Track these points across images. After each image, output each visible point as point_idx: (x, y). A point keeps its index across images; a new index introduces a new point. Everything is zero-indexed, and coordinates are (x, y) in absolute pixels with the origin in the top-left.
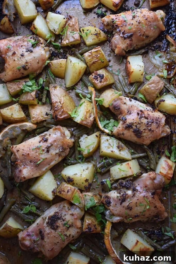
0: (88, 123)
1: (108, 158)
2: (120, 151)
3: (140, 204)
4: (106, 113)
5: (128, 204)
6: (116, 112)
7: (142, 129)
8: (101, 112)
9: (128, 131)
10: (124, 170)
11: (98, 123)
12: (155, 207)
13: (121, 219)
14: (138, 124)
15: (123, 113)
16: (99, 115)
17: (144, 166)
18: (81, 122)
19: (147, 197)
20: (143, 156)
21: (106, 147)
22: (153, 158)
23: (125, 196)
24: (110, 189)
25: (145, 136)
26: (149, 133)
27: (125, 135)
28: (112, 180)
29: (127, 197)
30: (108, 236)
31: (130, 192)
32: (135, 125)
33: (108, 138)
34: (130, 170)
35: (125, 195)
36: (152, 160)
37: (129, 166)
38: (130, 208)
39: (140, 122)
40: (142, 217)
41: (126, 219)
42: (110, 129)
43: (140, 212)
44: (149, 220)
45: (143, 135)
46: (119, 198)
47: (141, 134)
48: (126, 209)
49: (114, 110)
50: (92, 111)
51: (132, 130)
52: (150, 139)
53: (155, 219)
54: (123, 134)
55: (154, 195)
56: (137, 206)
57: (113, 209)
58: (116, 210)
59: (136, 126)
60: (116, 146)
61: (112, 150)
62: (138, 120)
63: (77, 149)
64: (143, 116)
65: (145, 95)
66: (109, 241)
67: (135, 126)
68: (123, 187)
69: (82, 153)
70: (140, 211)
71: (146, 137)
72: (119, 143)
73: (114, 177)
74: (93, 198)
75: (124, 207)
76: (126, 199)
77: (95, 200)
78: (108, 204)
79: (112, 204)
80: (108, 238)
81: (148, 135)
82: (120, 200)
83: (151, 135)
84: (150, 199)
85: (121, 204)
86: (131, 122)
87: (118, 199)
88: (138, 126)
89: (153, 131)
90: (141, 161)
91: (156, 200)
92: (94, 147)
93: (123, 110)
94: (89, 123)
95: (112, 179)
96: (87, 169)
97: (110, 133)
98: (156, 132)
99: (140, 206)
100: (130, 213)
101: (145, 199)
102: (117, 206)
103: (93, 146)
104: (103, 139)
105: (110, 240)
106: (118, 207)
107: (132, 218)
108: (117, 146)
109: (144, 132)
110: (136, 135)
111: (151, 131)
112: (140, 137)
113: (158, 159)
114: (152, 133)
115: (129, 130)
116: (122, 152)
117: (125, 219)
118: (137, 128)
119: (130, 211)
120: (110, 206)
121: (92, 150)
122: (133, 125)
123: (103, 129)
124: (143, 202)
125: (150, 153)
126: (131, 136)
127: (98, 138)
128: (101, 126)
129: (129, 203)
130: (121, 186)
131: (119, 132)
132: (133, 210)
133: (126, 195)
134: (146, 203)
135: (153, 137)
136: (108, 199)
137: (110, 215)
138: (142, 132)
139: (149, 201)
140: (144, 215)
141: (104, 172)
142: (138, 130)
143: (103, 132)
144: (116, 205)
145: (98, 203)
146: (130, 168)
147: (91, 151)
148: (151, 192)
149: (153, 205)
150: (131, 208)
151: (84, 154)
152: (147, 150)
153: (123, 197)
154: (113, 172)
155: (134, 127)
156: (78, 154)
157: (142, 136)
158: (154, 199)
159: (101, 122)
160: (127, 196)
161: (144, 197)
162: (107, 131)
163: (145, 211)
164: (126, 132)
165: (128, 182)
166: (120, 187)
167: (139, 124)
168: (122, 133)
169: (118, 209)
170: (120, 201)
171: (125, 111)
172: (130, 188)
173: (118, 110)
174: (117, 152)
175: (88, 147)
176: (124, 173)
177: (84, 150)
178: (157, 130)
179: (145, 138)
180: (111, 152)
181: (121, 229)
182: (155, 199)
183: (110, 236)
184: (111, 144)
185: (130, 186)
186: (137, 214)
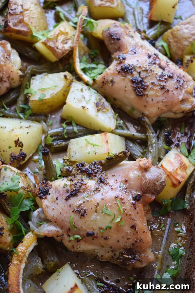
0: (57, 48)
1: (74, 124)
2: (98, 111)
3: (104, 210)
4: (96, 53)
5: (81, 202)
6: (111, 44)
7: (148, 82)
8: (86, 49)
9: (122, 78)
10: (95, 143)
11: (75, 60)
12: (133, 227)
13: (58, 231)
14: (144, 71)
15: (123, 50)
16: (82, 53)
17: (136, 155)
18: (46, 42)
19: (122, 199)
20: (138, 137)
21: (77, 99)
22: (154, 143)
23: (80, 186)
24: (58, 175)
25: (151, 95)
26: (160, 93)
27: (116, 85)
28: (67, 160)
29: (84, 189)
30: (20, 259)
31: (91, 183)
32: (139, 70)
33: (85, 87)
34: (104, 144)
35: (80, 184)
36: (152, 147)
37: (106, 137)
38: (82, 211)
39: (148, 69)
40: (102, 241)
41: (68, 236)
42: (92, 75)
43: (101, 228)
44: (113, 257)
45: (147, 93)
46: (68, 187)
47: (145, 90)
48: (73, 212)
49: (109, 40)
50: (71, 37)
51: (129, 77)
52: (160, 105)
53: (127, 256)
54: (112, 82)
55: (138, 200)
56: (96, 212)
57: (48, 204)
58: (53, 209)
59: (140, 73)
60: (94, 103)
61: (83, 106)
62: (147, 64)
63: (24, 93)
64: (158, 62)
65: (170, 42)
66: (19, 270)
67: (137, 72)
68: (82, 172)
69: (29, 97)
70: (101, 225)
71: (152, 100)
72: (100, 100)
73: (72, 154)
74: (18, 176)
75: (70, 206)
76: (81, 192)
77: (20, 181)
78: (42, 194)
79: (49, 197)
80: (19, 263)
81: (157, 96)
82: (67, 191)
83: (163, 98)
84: (128, 206)
85: (67, 199)
86: (133, 63)
87: (65, 189)
88: (143, 74)
89: (168, 91)
90: (131, 145)
91: (138, 213)
92: (54, 94)
93: (124, 45)
94: (60, 49)
95: (68, 158)
96: (27, 127)
97: (91, 82)
98: (172, 95)
99: (102, 212)
100: (80, 223)
101: (118, 202)
102: (57, 202)
103: (52, 92)
104: (74, 87)
105: (22, 271)
106: (59, 203)
107: (79, 235)
108: (96, 102)
109: (152, 89)
110: (135, 89)
111: (165, 90)
112: (141, 96)
113: (163, 151)
114: (166, 95)
115: (124, 76)
116: (100, 114)
117: (65, 236)
118: (140, 76)
119: (80, 218)
120: (46, 198)
121: (49, 97)
122: (135, 70)
123: (80, 73)
124: (110, 206)
125: (152, 135)
126: (126, 89)
127: (67, 82)
128: (79, 66)
129: (84, 202)
130: (79, 169)
131: (106, 77)
132: (87, 218)
133: (83, 184)
134: (116, 213)
135: (166, 102)
136: (46, 186)
137: (40, 218)
138: (147, 86)
139: (124, 210)
140: (106, 239)
141: (57, 146)
142: (141, 82)
143: (79, 79)
144: (57, 199)
145: (25, 189)
146: (107, 142)
147: (46, 98)
148: (132, 194)
149: (130, 220)
150: (85, 212)
151: (32, 100)
152: (147, 126)
153: (75, 187)
154: (73, 146)
155: (135, 74)
156: (22, 101)
157: (144, 95)
158: (135, 209)
159: (81, 64)
160: (83, 187)
161: (116, 198)
162: (86, 78)
163: (110, 228)
164: (118, 79)
165: (94, 166)
166: (77, 171)
167: (146, 71)
168: (111, 79)
169: (59, 208)
170: (68, 194)
171: (128, 47)
172: (95, 176)
173: (116, 41)
174: (91, 112)
175: (43, 90)
176: (93, 149)
177: (34, 93)
178: (175, 92)
179: (149, 100)
180: (82, 108)
181: (53, 260)
182: (138, 210)
183: (26, 262)
184: (85, 97)
185: (96, 173)
186: (93, 229)
